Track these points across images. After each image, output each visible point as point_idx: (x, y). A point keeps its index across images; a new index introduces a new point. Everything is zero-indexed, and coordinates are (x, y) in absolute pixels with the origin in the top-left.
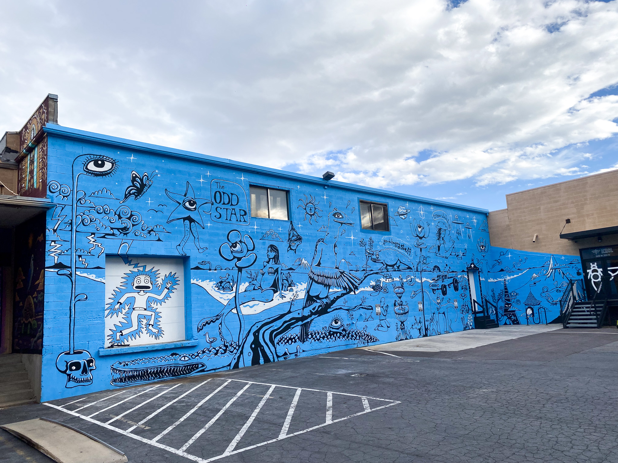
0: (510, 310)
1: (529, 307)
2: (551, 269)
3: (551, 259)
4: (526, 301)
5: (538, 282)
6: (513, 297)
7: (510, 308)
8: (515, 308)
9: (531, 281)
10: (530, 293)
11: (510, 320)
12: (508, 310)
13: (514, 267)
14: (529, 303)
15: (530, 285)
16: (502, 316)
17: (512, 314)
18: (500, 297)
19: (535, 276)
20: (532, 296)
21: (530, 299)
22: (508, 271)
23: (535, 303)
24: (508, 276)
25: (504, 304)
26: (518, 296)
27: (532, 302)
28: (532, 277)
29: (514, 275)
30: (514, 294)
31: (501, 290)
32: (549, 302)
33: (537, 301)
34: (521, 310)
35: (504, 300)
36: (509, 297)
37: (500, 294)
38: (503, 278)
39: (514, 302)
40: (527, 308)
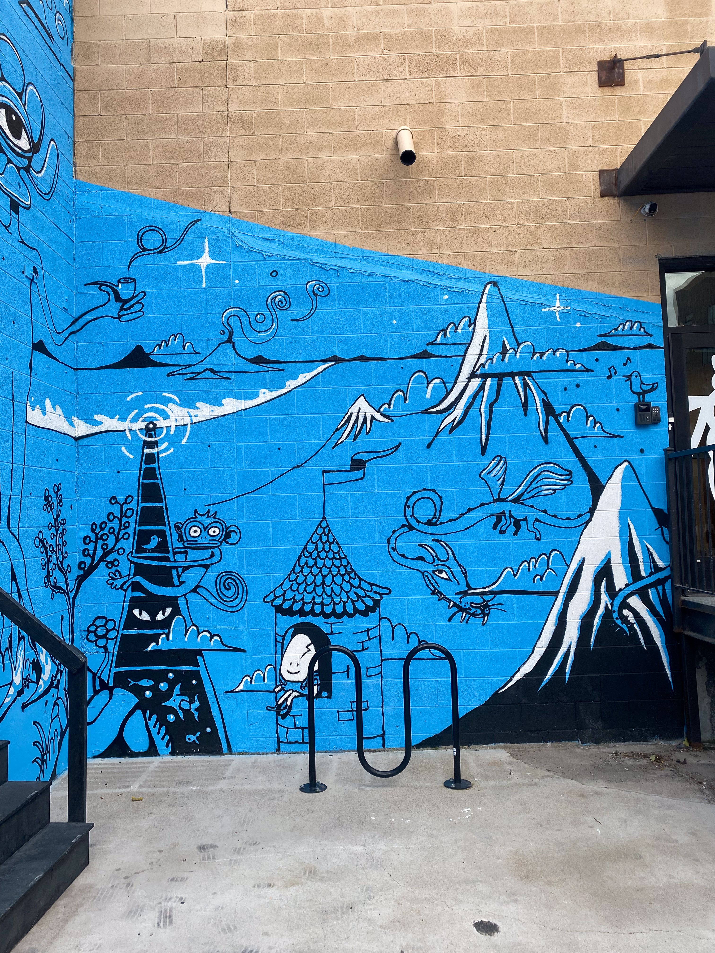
0: (162, 644)
1: (299, 629)
2: (473, 375)
3: (483, 306)
4: (282, 584)
5: (381, 455)
6: (193, 555)
7: (168, 636)
8: (199, 634)
9: (333, 448)
10: (316, 531)
11: (155, 717)
12: (149, 649)
13: (225, 342)
14: (302, 599)
15: (324, 472)
16: (98, 687)
17: (171, 675)
18: (99, 547)
19: (365, 416)
20: (330, 547)
21: (311, 572)
22: (184, 371)
23: (345, 599)
24: (174, 402)
25: (127, 604)
26: (234, 544)
27: (324, 595)
28: (346, 418)
29: (224, 401)
30: (205, 530)
31: (114, 498)
32: (441, 596)
33: (364, 585)
34: (244, 651)
35: (129, 575)
36: (171, 549)
37: (102, 529)
38: (136, 411)
39: (199, 590)
40: (284, 637)
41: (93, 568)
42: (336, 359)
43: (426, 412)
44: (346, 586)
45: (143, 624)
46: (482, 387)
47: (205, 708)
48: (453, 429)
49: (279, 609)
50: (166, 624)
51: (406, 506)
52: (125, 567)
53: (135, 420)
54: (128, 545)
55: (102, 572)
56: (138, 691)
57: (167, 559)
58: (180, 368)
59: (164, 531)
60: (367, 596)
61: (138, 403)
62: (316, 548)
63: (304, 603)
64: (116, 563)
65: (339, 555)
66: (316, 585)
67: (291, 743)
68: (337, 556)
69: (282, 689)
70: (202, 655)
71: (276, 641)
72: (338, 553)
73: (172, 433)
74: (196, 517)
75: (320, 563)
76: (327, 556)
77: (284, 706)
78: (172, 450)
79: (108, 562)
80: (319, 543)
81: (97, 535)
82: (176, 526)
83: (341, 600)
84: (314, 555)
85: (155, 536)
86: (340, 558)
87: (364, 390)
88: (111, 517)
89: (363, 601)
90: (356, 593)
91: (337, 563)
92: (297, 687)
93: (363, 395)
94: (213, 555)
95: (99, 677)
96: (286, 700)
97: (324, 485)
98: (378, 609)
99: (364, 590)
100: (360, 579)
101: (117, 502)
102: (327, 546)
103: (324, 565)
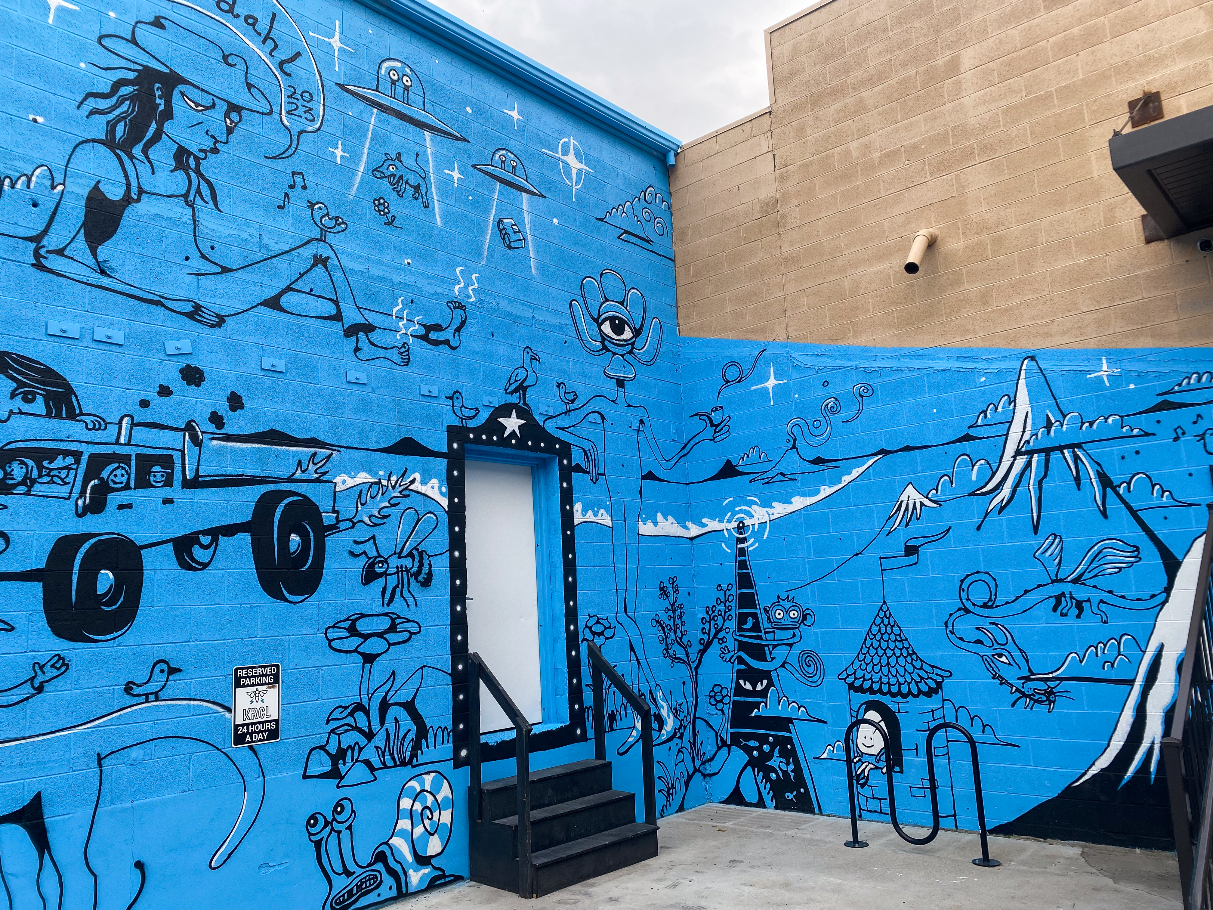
0: (763, 711)
1: (871, 706)
2: (1018, 452)
3: (1022, 381)
4: (853, 663)
5: (933, 539)
6: (780, 635)
7: (766, 704)
8: (789, 705)
9: (887, 535)
10: (878, 614)
11: (761, 774)
12: (753, 715)
13: (791, 449)
14: (871, 679)
15: (881, 558)
16: (720, 745)
17: (771, 739)
18: (712, 627)
19: (915, 502)
20: (892, 630)
21: (877, 653)
22: (762, 477)
23: (909, 680)
24: (756, 503)
25: (735, 675)
26: (810, 626)
27: (890, 675)
28: (897, 506)
29: (793, 500)
30: (787, 612)
31: (720, 585)
32: (1003, 681)
33: (925, 667)
34: (826, 722)
35: (734, 650)
36: (762, 629)
37: (713, 612)
38: (730, 514)
39: (786, 665)
40: (858, 712)
41: (709, 643)
42: (884, 452)
43: (973, 494)
44: (910, 668)
45: (747, 693)
46: (1029, 464)
47: (798, 770)
48: (1002, 509)
49: (851, 686)
50: (764, 693)
51: (961, 589)
52: (732, 644)
53: (729, 521)
54: (732, 624)
55: (716, 647)
56: (748, 750)
57: (760, 638)
58: (758, 475)
59: (756, 613)
60: (929, 678)
61: (731, 507)
62: (879, 631)
63: (873, 682)
64: (725, 640)
65: (901, 637)
66: (881, 666)
67: (871, 811)
68: (898, 638)
69: (860, 760)
70: (793, 723)
71: (851, 716)
72: (899, 635)
73: (756, 530)
74: (779, 602)
75: (884, 645)
76: (889, 638)
77: (862, 776)
78: (757, 545)
79: (719, 639)
80: (882, 625)
81: (710, 616)
82: (765, 609)
83: (906, 681)
84: (878, 637)
85: (750, 618)
86: (902, 641)
87: (911, 478)
88: (719, 602)
89: (925, 683)
90: (919, 675)
91: (900, 645)
92: (872, 759)
93: (911, 483)
94: (794, 635)
95: (720, 736)
96: (864, 770)
97: (882, 570)
98: (940, 691)
99: (926, 672)
100: (922, 661)
101: (722, 589)
102: (889, 628)
103: (888, 647)
